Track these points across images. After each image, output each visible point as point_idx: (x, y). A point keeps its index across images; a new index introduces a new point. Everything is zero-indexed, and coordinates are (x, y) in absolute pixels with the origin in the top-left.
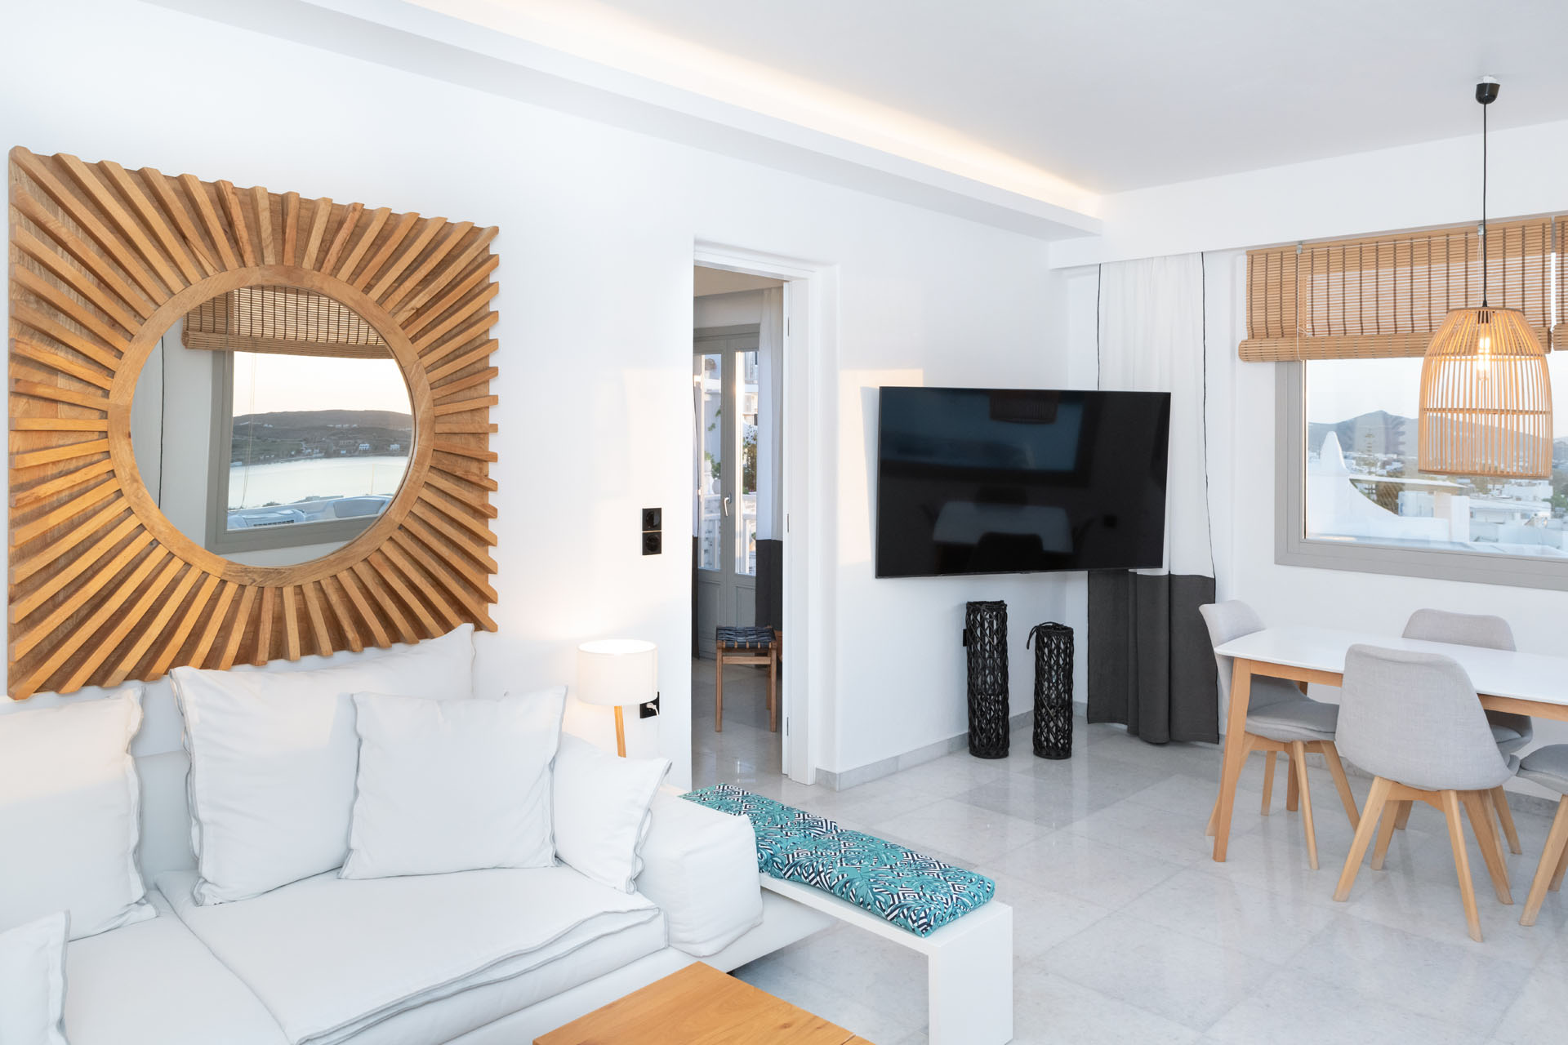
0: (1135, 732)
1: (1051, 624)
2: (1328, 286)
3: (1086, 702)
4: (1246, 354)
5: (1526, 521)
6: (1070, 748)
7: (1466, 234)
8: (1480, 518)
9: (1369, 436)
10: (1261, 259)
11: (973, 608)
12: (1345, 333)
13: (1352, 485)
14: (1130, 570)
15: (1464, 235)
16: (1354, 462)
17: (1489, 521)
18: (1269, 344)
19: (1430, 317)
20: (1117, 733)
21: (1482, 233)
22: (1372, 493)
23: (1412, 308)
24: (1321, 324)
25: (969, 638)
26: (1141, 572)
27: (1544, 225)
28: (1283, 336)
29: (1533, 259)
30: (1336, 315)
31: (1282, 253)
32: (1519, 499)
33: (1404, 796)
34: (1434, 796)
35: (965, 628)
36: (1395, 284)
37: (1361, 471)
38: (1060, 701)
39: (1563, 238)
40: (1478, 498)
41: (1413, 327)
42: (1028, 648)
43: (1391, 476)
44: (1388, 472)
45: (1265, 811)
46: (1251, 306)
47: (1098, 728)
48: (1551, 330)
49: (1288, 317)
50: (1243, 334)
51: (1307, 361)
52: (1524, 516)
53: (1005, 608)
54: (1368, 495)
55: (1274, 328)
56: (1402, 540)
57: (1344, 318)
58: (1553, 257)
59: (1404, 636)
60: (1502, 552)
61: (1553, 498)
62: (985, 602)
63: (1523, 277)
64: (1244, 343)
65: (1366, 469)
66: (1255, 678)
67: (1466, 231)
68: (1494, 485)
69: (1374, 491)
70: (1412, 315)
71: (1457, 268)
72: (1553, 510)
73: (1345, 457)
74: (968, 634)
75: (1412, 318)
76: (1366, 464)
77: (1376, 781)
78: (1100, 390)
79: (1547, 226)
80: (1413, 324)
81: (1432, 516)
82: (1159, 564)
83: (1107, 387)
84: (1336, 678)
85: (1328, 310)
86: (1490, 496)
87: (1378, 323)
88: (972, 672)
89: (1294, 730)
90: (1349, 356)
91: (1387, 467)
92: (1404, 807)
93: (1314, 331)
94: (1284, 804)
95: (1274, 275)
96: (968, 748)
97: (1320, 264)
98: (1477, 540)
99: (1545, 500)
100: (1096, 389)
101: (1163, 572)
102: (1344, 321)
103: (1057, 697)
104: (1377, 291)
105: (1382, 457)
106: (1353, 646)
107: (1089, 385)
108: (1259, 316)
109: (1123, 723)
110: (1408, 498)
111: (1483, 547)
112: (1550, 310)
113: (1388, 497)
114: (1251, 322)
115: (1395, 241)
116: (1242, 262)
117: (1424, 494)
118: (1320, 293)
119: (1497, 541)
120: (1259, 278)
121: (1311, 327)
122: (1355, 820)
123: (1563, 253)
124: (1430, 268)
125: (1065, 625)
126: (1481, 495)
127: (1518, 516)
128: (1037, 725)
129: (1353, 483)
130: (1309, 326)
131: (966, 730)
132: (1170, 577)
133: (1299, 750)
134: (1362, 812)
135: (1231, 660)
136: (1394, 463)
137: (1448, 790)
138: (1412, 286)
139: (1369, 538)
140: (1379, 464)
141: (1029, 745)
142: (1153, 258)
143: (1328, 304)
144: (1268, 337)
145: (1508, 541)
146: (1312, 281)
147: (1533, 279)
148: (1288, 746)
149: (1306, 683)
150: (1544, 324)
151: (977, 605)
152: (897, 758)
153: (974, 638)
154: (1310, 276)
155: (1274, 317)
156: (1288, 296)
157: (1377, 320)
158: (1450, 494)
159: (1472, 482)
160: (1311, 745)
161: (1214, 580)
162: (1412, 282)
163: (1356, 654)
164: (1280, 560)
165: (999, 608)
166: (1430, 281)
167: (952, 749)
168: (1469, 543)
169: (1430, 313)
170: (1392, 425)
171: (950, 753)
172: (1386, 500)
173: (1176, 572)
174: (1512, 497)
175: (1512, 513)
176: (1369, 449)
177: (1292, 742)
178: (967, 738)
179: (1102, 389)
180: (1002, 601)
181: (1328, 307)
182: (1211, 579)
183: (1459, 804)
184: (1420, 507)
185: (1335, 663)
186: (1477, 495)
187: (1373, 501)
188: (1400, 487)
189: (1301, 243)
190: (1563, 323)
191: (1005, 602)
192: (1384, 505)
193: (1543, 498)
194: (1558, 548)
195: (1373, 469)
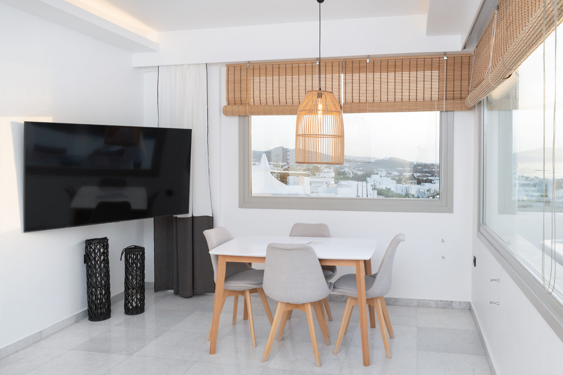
0: (177, 293)
1: (133, 247)
2: (260, 83)
3: (154, 282)
4: (226, 112)
5: (327, 185)
6: (144, 308)
7: (312, 63)
8: (313, 185)
9: (277, 156)
10: (231, 69)
11: (89, 243)
12: (267, 104)
13: (271, 174)
14: (174, 216)
15: (311, 64)
16: (272, 166)
17: (316, 186)
18: (235, 108)
19: (299, 98)
20: (170, 295)
21: (318, 63)
22: (278, 177)
23: (292, 94)
24: (257, 99)
25: (87, 259)
26: (179, 216)
27: (339, 62)
28: (241, 104)
29: (336, 75)
30: (263, 96)
31: (241, 66)
32: (325, 178)
33: (290, 308)
34: (301, 306)
35: (85, 254)
36: (286, 83)
37: (275, 169)
38: (138, 285)
39: (346, 68)
40: (312, 178)
41: (293, 102)
42: (121, 260)
43: (284, 171)
44: (283, 169)
45: (234, 323)
46: (228, 90)
47: (160, 294)
48: (342, 105)
49: (244, 96)
50: (224, 103)
51: (252, 116)
52: (326, 184)
53: (107, 241)
54: (277, 178)
55: (238, 100)
56: (289, 194)
57: (266, 97)
58: (342, 75)
59: (290, 236)
60: (319, 196)
61: (334, 177)
62: (97, 239)
63: (332, 83)
64: (225, 107)
65: (276, 168)
66: (228, 264)
67: (312, 62)
68: (317, 173)
69: (279, 177)
70: (292, 97)
71: (309, 77)
72: (335, 181)
73: (269, 164)
74: (86, 257)
75: (292, 98)
76: (276, 167)
77: (279, 304)
78: (159, 127)
79: (340, 62)
80: (293, 101)
81: (298, 185)
82: (187, 212)
83: (163, 125)
84: (263, 259)
85: (260, 93)
86: (316, 177)
87: (279, 100)
88: (89, 276)
89: (245, 285)
90: (268, 114)
91: (283, 167)
92: (290, 313)
93: (254, 103)
94: (242, 317)
95: (237, 77)
96: (88, 317)
97: (257, 72)
98: (312, 193)
99: (332, 178)
100: (157, 127)
101: (189, 215)
102: (266, 99)
103: (137, 283)
104: (279, 86)
105: (281, 164)
106: (270, 244)
107: (153, 124)
108: (231, 95)
109: (171, 289)
110: (290, 179)
111: (314, 195)
112: (341, 97)
113: (283, 179)
114: (228, 98)
115: (286, 64)
116: (224, 69)
117: (295, 177)
118: (257, 86)
119: (318, 193)
120: (231, 77)
121: (253, 101)
122: (271, 320)
123: (345, 74)
124: (299, 77)
125: (140, 246)
126: (313, 177)
127: (324, 183)
128: (126, 299)
129: (272, 174)
130: (252, 100)
131: (86, 308)
132: (193, 217)
133: (248, 293)
134: (274, 316)
135: (217, 256)
136: (285, 166)
137: (307, 303)
138: (292, 84)
139: (277, 194)
140: (281, 166)
141: (123, 309)
142: (183, 65)
143: (260, 91)
144: (235, 105)
145: (322, 193)
146: (253, 80)
147: (336, 83)
148: (243, 292)
149: (251, 263)
150: (339, 103)
151: (91, 241)
152: (41, 332)
153: (90, 259)
154: (253, 78)
155: (238, 95)
156: (244, 86)
157: (279, 98)
158: (304, 177)
159: (311, 172)
160: (252, 291)
161: (212, 218)
162: (292, 83)
163: (271, 248)
164: (241, 206)
165: (104, 242)
166: (299, 83)
167: (78, 319)
168: (310, 194)
169: (299, 97)
170: (285, 151)
171: (77, 322)
172: (283, 180)
173: (196, 214)
174: (322, 177)
175: (323, 182)
176: (277, 161)
177: (245, 290)
178: (87, 311)
179: (160, 127)
180: (106, 237)
181: (260, 92)
182: (211, 217)
183: (311, 307)
184: (294, 182)
185: (262, 253)
186: (312, 176)
187: (279, 180)
188: (288, 175)
189: (249, 62)
190: (346, 102)
191: (108, 238)
192: (282, 181)
193: (332, 177)
194: (336, 194)
195: (279, 168)
